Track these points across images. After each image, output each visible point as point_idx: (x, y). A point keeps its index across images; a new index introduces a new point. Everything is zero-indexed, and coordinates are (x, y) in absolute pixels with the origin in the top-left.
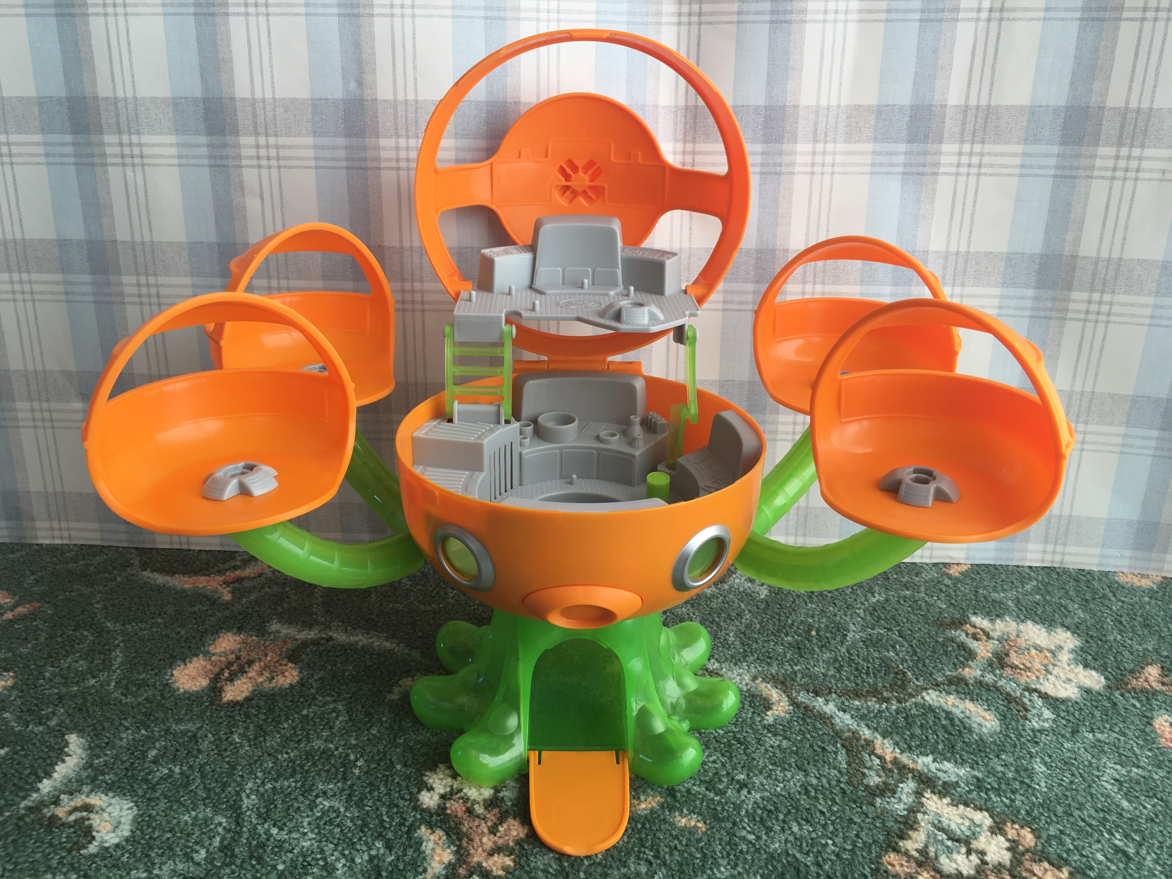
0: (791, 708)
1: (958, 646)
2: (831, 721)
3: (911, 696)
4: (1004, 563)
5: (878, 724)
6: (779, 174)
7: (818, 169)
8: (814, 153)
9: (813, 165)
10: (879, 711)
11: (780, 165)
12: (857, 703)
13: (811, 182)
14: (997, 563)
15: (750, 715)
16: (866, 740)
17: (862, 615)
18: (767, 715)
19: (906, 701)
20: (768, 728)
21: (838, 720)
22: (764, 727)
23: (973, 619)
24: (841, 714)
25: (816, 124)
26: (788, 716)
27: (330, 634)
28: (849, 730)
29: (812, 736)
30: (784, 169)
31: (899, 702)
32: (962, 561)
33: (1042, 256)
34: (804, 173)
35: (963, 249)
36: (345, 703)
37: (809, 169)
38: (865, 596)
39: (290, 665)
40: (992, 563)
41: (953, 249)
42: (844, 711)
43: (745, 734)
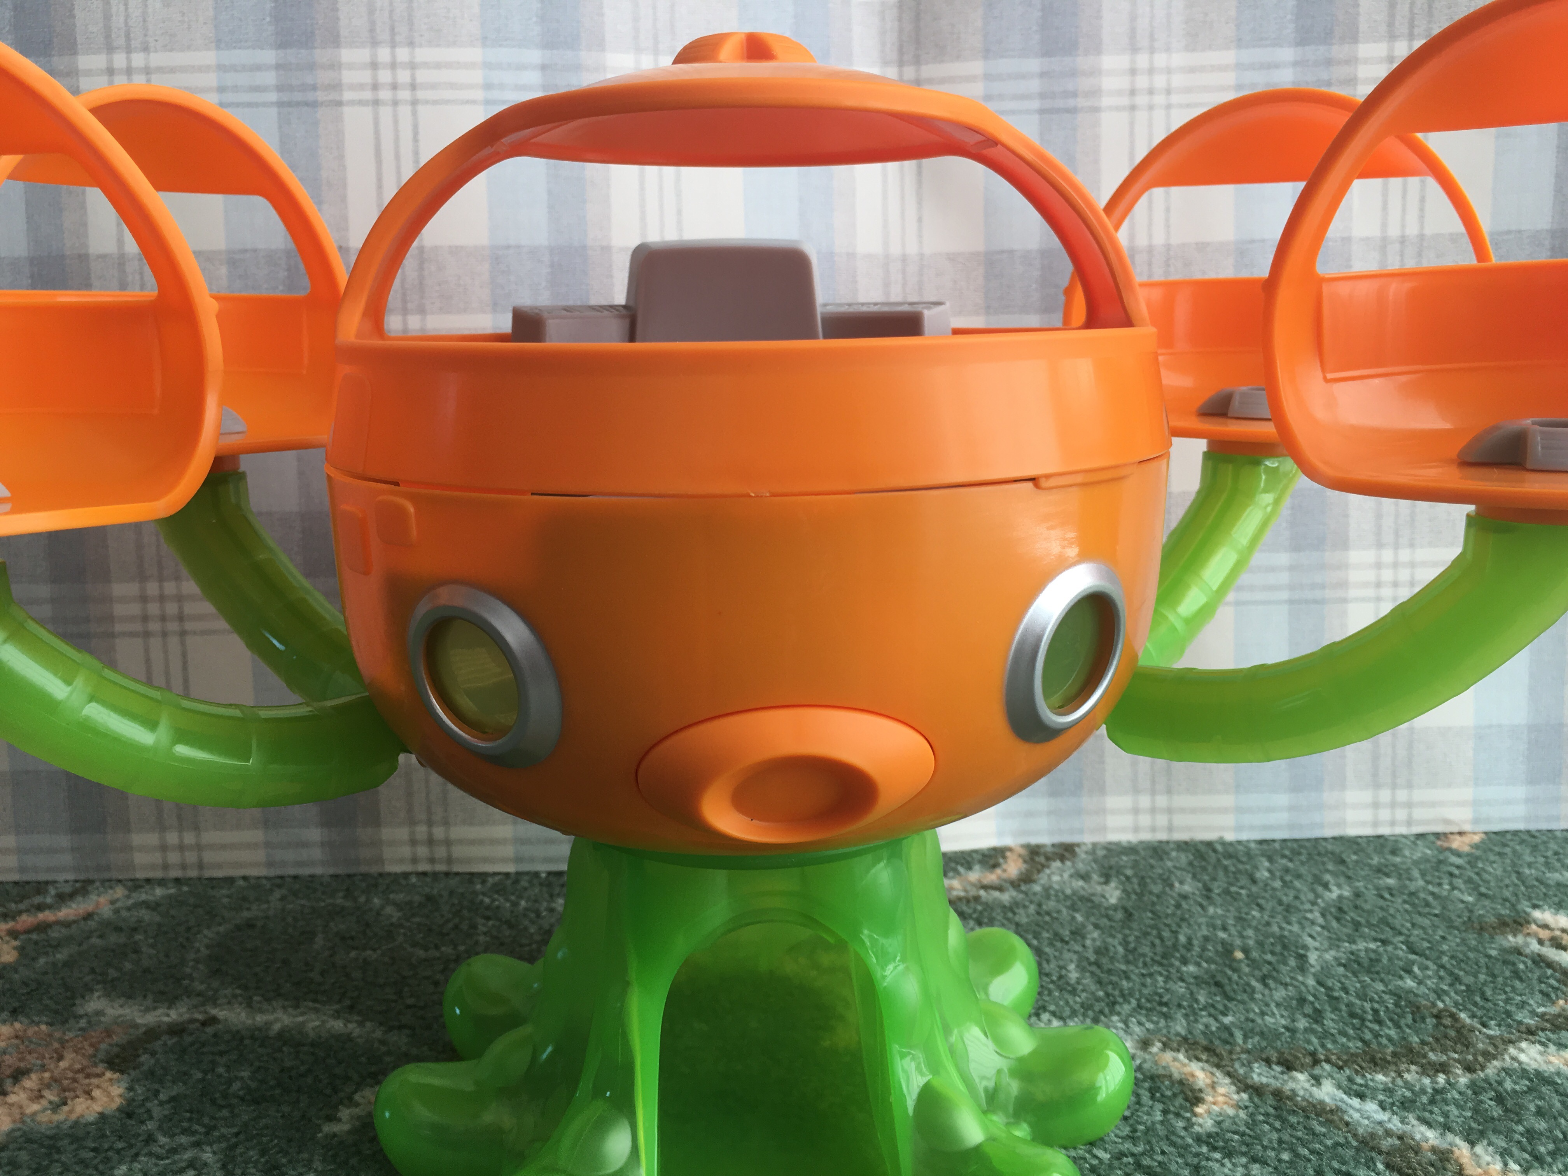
0: (1245, 1096)
1: (1534, 962)
2: (1341, 1119)
3: (1488, 1056)
4: (1544, 826)
5: (1446, 1115)
6: (1073, 111)
7: (1141, 100)
8: (1133, 72)
9: (1133, 92)
10: (1436, 1091)
11: (1074, 94)
12: (1380, 1077)
13: (1132, 124)
14: (1533, 827)
15: (1159, 1117)
16: (1434, 1150)
17: (1321, 920)
18: (1195, 1115)
19: (1483, 1068)
20: (1208, 1140)
21: (1356, 1116)
22: (1199, 1139)
23: (1537, 914)
24: (1355, 1102)
25: (1133, 18)
26: (1242, 1114)
27: (214, 1012)
28: (1388, 1133)
29: (1312, 1152)
30: (1081, 102)
31: (1469, 1068)
32: (1467, 828)
33: (1553, 233)
34: (1118, 109)
35: (1412, 230)
36: (224, 1145)
37: (1125, 101)
38: (1313, 890)
39: (109, 1074)
40: (1521, 826)
41: (1394, 231)
42: (1361, 1096)
43: (1160, 1158)
